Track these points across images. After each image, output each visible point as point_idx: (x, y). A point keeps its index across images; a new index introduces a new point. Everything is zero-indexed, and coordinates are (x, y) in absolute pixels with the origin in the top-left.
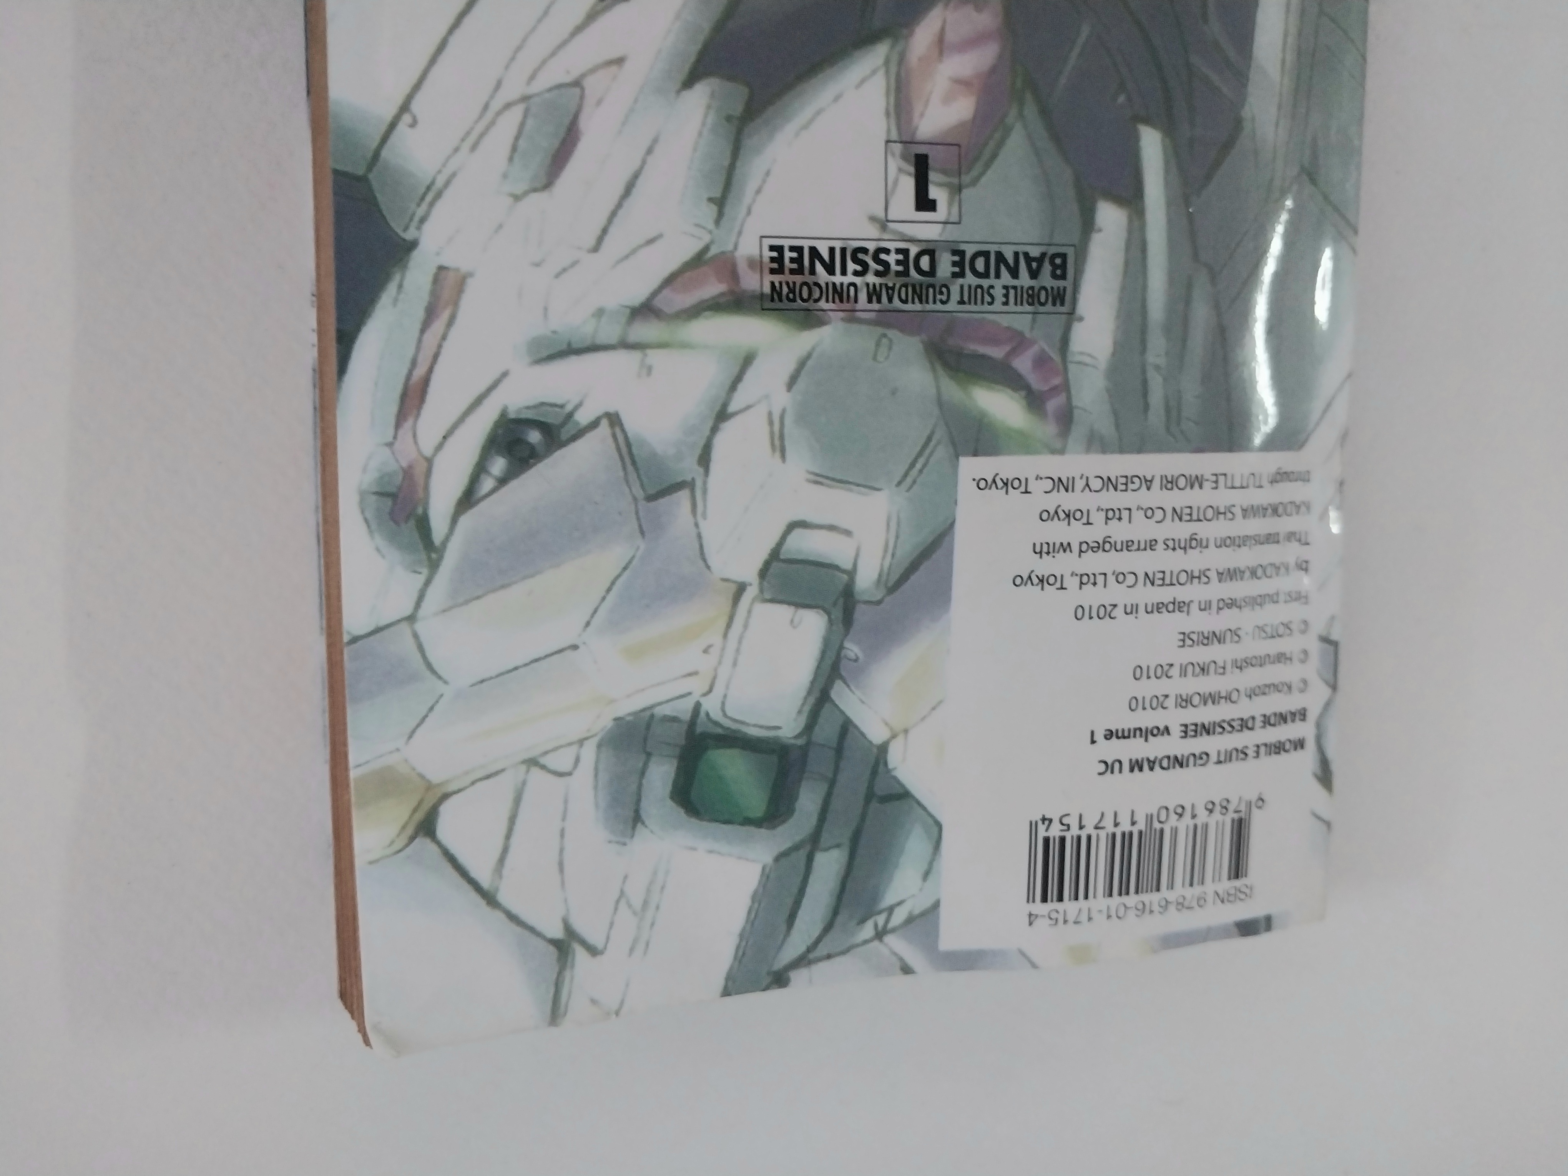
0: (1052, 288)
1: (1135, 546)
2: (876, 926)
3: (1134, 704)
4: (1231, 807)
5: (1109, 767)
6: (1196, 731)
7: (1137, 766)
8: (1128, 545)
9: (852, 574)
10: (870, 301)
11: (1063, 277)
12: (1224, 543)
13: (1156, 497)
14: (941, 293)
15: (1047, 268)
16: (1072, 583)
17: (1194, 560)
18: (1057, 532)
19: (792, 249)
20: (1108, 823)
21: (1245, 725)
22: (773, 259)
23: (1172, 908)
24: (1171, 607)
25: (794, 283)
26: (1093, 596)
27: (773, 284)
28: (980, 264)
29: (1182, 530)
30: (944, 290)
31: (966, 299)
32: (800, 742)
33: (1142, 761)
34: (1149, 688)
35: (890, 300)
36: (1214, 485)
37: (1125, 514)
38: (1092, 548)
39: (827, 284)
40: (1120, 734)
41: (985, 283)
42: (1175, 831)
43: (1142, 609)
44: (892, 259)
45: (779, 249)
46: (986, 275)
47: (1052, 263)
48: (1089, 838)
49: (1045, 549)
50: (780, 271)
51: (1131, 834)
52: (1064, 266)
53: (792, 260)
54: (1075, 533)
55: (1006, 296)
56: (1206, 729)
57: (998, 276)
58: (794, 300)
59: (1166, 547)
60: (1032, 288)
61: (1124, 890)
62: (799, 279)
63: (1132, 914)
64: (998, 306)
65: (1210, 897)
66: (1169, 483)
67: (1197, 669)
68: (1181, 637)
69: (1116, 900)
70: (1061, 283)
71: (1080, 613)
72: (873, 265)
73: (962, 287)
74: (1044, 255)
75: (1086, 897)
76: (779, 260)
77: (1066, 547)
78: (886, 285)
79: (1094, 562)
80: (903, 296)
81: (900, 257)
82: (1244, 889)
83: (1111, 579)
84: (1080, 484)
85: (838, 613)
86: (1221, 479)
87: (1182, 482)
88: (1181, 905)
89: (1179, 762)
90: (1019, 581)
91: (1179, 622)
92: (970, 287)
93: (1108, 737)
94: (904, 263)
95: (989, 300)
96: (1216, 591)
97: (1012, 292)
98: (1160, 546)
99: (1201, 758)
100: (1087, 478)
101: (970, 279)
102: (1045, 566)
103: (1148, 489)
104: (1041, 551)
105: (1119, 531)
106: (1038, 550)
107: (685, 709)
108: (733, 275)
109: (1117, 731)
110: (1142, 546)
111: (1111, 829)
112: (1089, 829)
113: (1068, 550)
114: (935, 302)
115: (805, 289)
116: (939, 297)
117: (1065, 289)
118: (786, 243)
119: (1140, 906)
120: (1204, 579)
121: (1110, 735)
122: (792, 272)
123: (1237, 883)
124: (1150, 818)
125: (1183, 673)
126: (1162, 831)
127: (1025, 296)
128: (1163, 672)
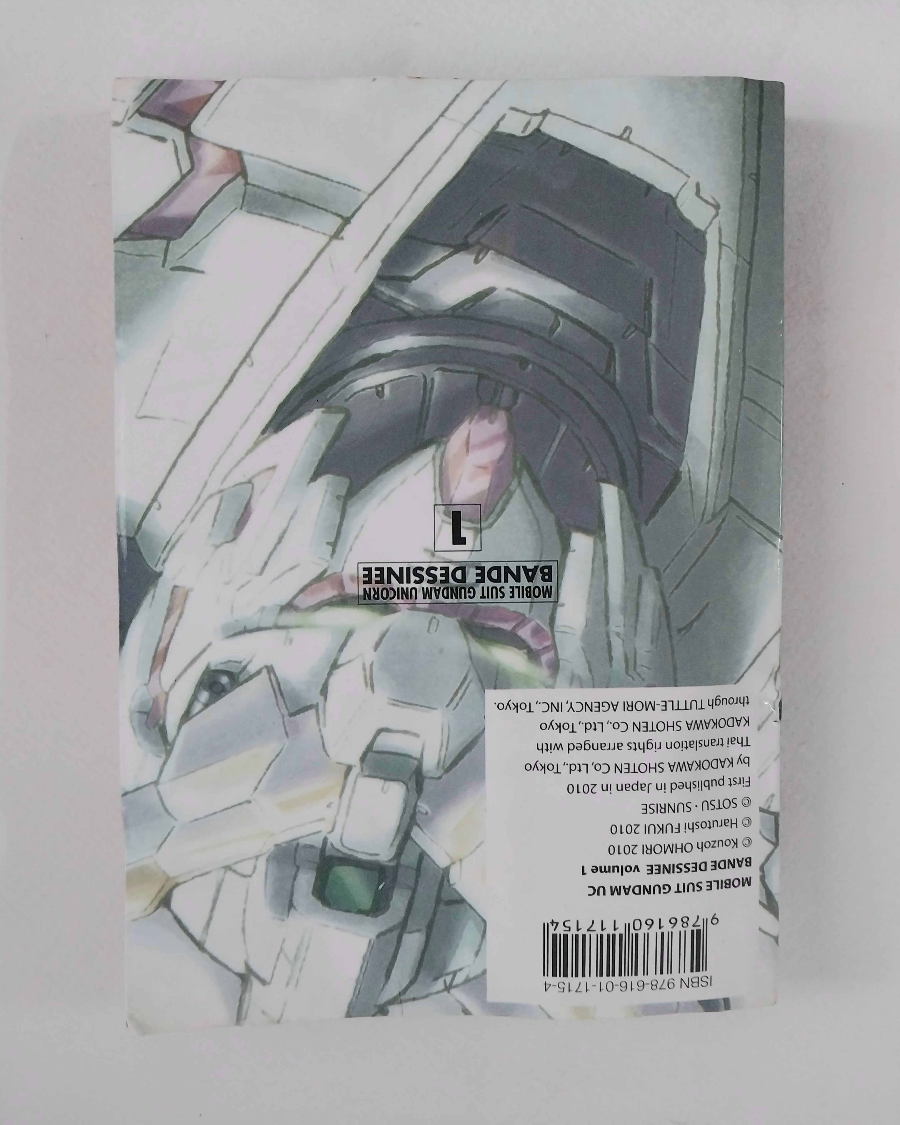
0: (543, 587)
1: (607, 747)
2: (445, 982)
3: (612, 850)
4: (691, 923)
5: (596, 891)
6: (659, 870)
7: (615, 891)
8: (602, 746)
9: (420, 760)
10: (425, 598)
11: (550, 580)
12: (672, 746)
13: (620, 715)
14: (470, 592)
15: (539, 575)
16: (564, 770)
17: (651, 757)
18: (552, 737)
19: (376, 569)
20: (597, 927)
21: (697, 867)
22: (365, 576)
23: (648, 987)
24: (635, 787)
25: (378, 589)
26: (579, 779)
27: (365, 589)
28: (494, 574)
29: (641, 737)
30: (471, 590)
31: (486, 595)
32: (392, 864)
33: (620, 887)
34: (622, 840)
35: (437, 597)
36: (664, 708)
37: (599, 727)
38: (577, 747)
39: (398, 589)
40: (603, 870)
41: (498, 585)
42: (646, 936)
43: (614, 787)
44: (438, 573)
45: (369, 570)
46: (499, 580)
47: (542, 571)
48: (584, 936)
49: (545, 747)
50: (370, 582)
51: (614, 936)
52: (550, 574)
53: (377, 576)
54: (565, 738)
55: (513, 592)
56: (667, 869)
57: (506, 581)
58: (378, 598)
59: (629, 748)
60: (530, 587)
61: (611, 973)
62: (380, 586)
63: (617, 989)
64: (507, 598)
65: (677, 983)
66: (630, 707)
67: (658, 829)
68: (644, 807)
69: (605, 979)
70: (549, 584)
71: (571, 789)
72: (426, 577)
73: (483, 588)
74: (536, 567)
75: (584, 975)
76: (369, 576)
77: (559, 747)
78: (435, 588)
79: (578, 757)
80: (445, 595)
81: (444, 572)
82: (704, 979)
83: (591, 768)
84: (566, 707)
85: (412, 784)
86: (669, 704)
87: (639, 706)
88: (654, 986)
89: (647, 890)
90: (529, 767)
91: (642, 797)
92: (488, 588)
93: (595, 871)
94: (446, 575)
95: (502, 595)
96: (668, 777)
97: (516, 590)
98: (625, 747)
99: (664, 888)
100: (571, 703)
101: (488, 583)
102: (546, 758)
103: (615, 710)
104: (542, 748)
105: (594, 737)
106: (540, 748)
107: (317, 841)
108: (342, 585)
109: (601, 867)
110: (612, 747)
111: (599, 932)
112: (584, 931)
113: (560, 748)
114: (465, 598)
115: (385, 591)
116: (468, 595)
117: (551, 587)
118: (373, 566)
119: (624, 984)
120: (658, 769)
121: (595, 869)
122: (377, 582)
123: (700, 974)
124: (627, 926)
125: (647, 830)
126: (637, 935)
127: (525, 592)
128: (632, 829)
